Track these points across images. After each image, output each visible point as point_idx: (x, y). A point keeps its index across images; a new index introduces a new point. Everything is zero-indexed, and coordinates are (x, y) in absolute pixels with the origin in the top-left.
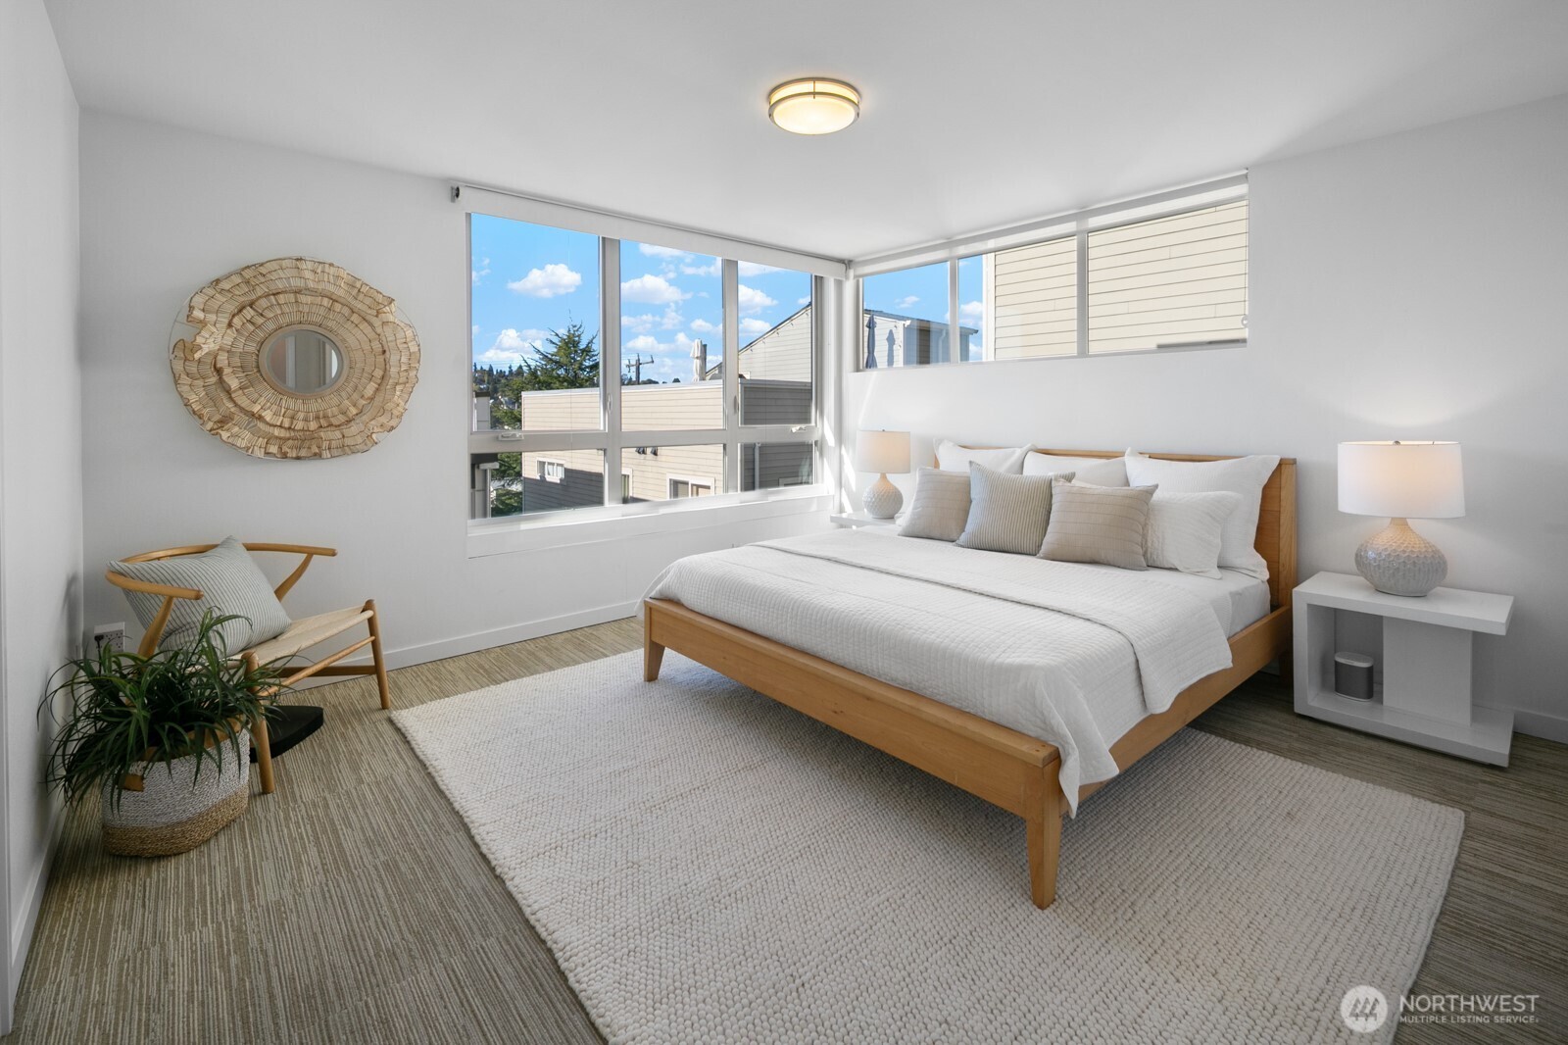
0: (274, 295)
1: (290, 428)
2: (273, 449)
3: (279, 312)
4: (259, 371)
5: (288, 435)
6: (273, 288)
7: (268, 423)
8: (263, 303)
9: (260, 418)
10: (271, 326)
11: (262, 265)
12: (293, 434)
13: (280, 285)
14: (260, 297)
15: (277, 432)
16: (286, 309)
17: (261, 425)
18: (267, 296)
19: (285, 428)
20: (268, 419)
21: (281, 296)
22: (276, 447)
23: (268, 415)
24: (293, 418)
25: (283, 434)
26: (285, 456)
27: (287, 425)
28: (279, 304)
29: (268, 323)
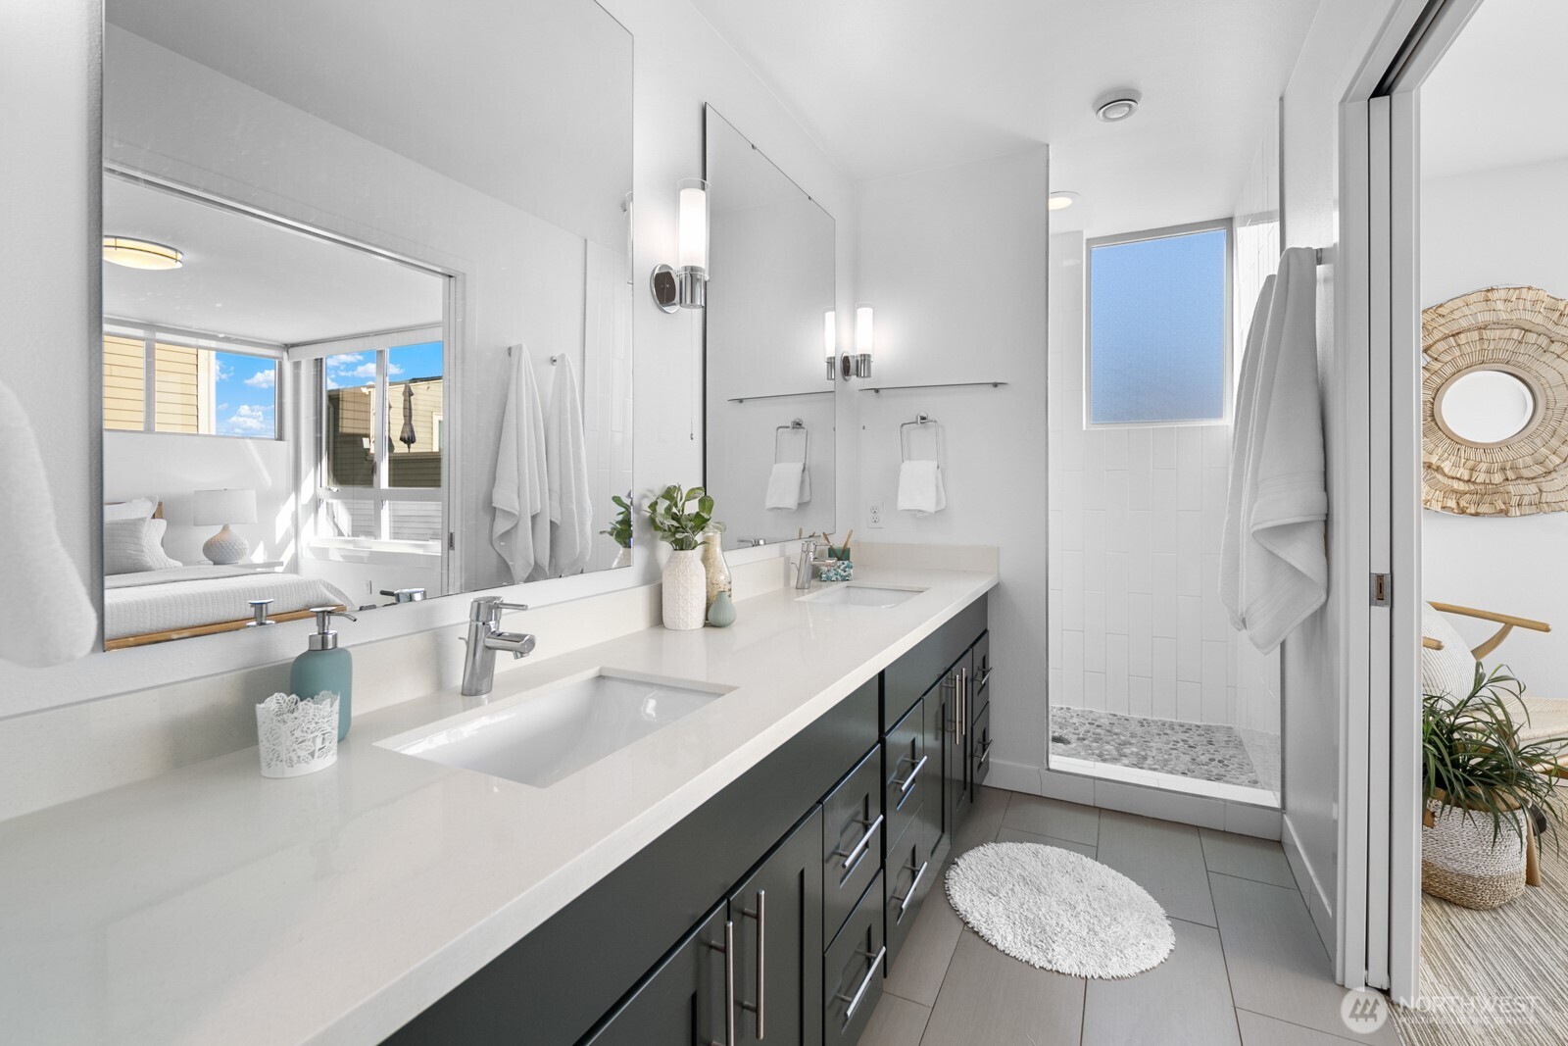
0: (1453, 335)
1: (1469, 481)
2: (1452, 503)
3: (1458, 353)
4: (1434, 420)
5: (1467, 489)
6: (1455, 328)
7: (1445, 475)
8: (1442, 346)
9: (1438, 469)
10: (1449, 370)
11: (1441, 306)
12: (1472, 487)
13: (1464, 323)
14: (1438, 341)
15: (1456, 485)
16: (1467, 349)
17: (1439, 477)
18: (1445, 338)
19: (1464, 481)
20: (1446, 470)
21: (1462, 336)
22: (1454, 501)
23: (1447, 467)
24: (1472, 470)
25: (1461, 486)
26: (1463, 511)
27: (1466, 478)
28: (1459, 345)
29: (1446, 367)
